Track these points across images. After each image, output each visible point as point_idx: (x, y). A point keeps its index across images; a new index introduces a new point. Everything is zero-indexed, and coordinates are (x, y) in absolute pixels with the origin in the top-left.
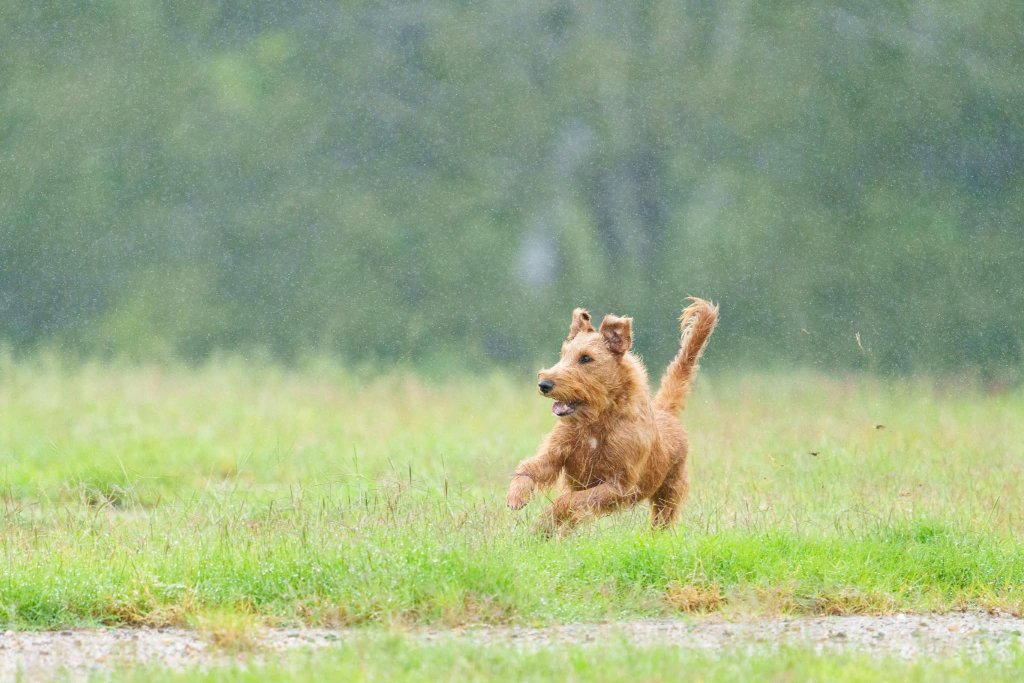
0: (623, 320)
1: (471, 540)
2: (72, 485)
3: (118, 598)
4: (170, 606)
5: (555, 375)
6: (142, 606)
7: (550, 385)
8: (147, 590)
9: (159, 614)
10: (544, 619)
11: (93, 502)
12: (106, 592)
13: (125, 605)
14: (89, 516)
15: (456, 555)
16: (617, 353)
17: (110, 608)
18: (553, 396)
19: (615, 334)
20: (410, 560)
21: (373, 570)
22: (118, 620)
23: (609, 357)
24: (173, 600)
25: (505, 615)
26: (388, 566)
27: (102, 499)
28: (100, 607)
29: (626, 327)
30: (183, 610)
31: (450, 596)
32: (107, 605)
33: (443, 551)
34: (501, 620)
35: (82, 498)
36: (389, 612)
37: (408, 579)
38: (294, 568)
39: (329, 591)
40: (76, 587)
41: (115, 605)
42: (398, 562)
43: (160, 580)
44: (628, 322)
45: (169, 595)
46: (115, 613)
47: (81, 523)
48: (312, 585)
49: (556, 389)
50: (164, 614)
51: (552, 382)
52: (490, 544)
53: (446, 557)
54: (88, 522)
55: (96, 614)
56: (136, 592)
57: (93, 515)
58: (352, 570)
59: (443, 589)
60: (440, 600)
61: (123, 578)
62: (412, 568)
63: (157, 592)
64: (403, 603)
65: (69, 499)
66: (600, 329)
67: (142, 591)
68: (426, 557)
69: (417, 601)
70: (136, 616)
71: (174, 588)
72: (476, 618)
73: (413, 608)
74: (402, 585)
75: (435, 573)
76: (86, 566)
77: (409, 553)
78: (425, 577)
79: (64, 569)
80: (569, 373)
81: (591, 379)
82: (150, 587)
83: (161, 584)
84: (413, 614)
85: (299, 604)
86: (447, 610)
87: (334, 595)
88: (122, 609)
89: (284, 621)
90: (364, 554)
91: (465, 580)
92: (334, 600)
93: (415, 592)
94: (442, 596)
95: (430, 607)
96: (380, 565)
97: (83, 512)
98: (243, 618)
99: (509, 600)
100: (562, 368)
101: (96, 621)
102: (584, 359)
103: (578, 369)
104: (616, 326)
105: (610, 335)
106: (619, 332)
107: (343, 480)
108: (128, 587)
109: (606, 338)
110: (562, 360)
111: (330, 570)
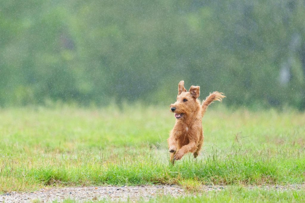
0: (197, 87)
1: (263, 159)
2: (145, 142)
3: (158, 176)
4: (174, 178)
5: (176, 106)
6: (166, 178)
7: (174, 109)
8: (167, 174)
9: (170, 181)
10: (285, 183)
11: (151, 147)
12: (155, 174)
13: (160, 178)
14: (150, 151)
15: (259, 163)
16: (194, 98)
17: (156, 179)
18: (175, 112)
19: (194, 92)
20: (245, 165)
21: (234, 168)
22: (158, 183)
23: (192, 99)
24: (174, 177)
25: (274, 181)
26: (239, 166)
27: (154, 146)
28: (153, 179)
29: (198, 90)
30: (178, 180)
31: (257, 176)
32: (155, 178)
33: (255, 162)
34: (273, 183)
35: (148, 146)
36: (239, 181)
37: (245, 171)
38: (211, 167)
39: (221, 174)
40: (146, 173)
41: (157, 178)
42: (242, 165)
43: (171, 171)
44: (198, 88)
45: (173, 175)
46: (157, 180)
47: (147, 154)
48: (216, 172)
49: (177, 110)
50: (172, 181)
51: (175, 108)
52: (269, 160)
53: (256, 164)
54: (149, 153)
55: (151, 181)
56: (164, 174)
57: (151, 151)
58: (228, 168)
59: (255, 174)
60: (254, 177)
61: (160, 170)
62: (246, 167)
63: (170, 174)
64: (243, 178)
65: (144, 147)
66: (189, 90)
67: (165, 174)
68: (250, 164)
69: (247, 177)
70: (164, 181)
71: (175, 173)
72: (265, 182)
73: (246, 179)
74: (243, 172)
75: (253, 169)
76: (149, 166)
77: (245, 163)
78: (250, 170)
79: (142, 167)
80: (180, 104)
81: (187, 107)
82: (168, 173)
83: (171, 172)
84: (247, 181)
85: (212, 178)
86: (256, 180)
87: (223, 175)
88: (159, 179)
89: (208, 183)
90: (232, 163)
91: (262, 171)
92: (223, 177)
93: (247, 175)
94: (255, 176)
95: (251, 179)
96: (237, 166)
97: (148, 150)
98: (195, 182)
99: (275, 177)
100: (178, 103)
101: (152, 183)
102: (185, 100)
103: (183, 103)
104: (195, 89)
105: (192, 92)
106: (195, 91)
107: (226, 141)
108: (161, 173)
109: (191, 94)
110: (178, 101)
111: (222, 168)
